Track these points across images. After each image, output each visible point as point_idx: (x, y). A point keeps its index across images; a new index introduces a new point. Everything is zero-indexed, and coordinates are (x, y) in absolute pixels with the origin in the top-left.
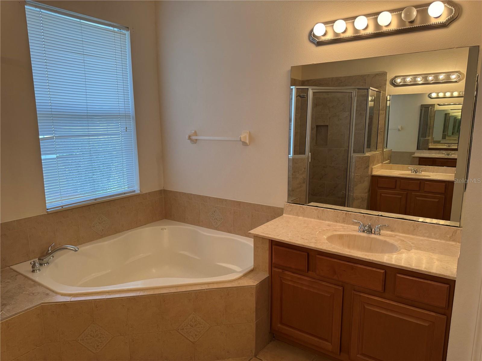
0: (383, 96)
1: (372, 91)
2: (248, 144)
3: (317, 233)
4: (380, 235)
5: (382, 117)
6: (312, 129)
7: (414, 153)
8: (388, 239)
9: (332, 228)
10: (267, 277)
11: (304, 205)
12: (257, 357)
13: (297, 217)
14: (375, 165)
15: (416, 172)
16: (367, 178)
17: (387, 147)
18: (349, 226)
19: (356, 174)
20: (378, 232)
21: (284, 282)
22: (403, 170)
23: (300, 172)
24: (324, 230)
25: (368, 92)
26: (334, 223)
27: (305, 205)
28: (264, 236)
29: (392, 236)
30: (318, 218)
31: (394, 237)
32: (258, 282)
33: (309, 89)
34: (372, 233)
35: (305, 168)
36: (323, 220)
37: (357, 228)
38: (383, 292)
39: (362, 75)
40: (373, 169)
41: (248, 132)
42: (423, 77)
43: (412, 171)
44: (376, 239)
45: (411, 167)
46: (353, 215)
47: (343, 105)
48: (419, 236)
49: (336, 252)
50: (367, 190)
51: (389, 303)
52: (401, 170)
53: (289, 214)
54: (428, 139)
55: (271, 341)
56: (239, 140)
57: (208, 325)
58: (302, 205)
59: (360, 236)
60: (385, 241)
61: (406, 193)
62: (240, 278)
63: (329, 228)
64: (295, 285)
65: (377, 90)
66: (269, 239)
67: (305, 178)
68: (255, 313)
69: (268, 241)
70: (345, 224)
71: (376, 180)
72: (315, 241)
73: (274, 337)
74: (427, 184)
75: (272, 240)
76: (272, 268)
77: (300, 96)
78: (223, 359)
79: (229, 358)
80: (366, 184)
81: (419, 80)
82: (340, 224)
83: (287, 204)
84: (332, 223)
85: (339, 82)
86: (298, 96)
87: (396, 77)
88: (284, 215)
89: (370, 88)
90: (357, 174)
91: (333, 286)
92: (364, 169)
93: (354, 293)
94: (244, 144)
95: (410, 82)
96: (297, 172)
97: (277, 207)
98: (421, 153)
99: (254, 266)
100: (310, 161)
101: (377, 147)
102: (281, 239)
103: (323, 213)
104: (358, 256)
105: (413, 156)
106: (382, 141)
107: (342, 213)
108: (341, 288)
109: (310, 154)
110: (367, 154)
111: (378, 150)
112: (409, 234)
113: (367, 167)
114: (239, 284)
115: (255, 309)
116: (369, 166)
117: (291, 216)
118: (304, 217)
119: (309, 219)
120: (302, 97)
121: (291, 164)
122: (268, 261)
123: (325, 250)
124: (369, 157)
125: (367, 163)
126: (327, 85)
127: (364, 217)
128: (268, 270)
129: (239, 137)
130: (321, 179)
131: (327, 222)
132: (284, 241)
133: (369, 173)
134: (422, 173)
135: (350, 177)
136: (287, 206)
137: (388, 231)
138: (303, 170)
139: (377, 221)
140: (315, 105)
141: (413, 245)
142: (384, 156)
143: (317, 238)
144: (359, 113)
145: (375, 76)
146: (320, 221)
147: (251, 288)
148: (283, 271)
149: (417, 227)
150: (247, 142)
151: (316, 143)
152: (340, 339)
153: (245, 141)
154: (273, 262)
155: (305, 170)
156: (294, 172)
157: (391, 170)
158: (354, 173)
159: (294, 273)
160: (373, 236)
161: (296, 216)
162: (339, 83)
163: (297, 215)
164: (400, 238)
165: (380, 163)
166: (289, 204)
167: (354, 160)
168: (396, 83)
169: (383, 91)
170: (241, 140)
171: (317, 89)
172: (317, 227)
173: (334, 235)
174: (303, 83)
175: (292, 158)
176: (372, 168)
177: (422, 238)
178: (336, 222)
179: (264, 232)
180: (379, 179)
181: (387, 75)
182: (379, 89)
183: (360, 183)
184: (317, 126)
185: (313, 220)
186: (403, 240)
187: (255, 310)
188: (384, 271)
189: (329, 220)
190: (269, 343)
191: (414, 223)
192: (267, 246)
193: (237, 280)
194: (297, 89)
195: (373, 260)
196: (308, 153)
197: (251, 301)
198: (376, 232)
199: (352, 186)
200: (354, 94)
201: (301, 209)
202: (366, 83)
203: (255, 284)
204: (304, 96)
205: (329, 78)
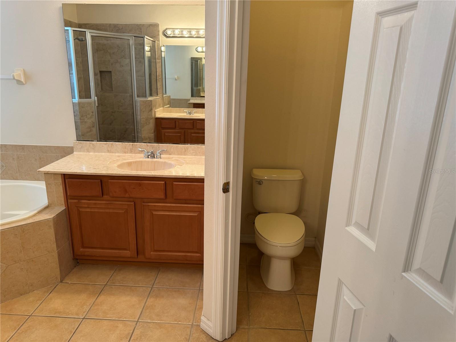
0: (157, 46)
1: (148, 40)
2: (24, 83)
3: (109, 163)
4: (161, 158)
5: (158, 65)
6: (95, 74)
7: (189, 100)
8: (166, 161)
9: (121, 158)
10: (64, 210)
11: (93, 141)
12: (63, 282)
13: (88, 153)
14: (158, 109)
15: (190, 113)
16: (152, 120)
17: (166, 93)
18: (137, 155)
19: (141, 117)
20: (159, 157)
21: (81, 211)
22: (180, 113)
23: (87, 116)
24: (114, 160)
25: (144, 40)
26: (123, 154)
27: (95, 141)
28: (55, 172)
29: (169, 158)
30: (108, 151)
31: (171, 158)
32: (55, 215)
33: (86, 32)
34: (154, 158)
35: (93, 112)
36: (113, 153)
37: (142, 155)
38: (165, 198)
39: (137, 24)
40: (156, 113)
41: (22, 69)
42: (188, 31)
43: (187, 113)
44: (158, 162)
45: (186, 110)
46: (138, 145)
47: (123, 51)
48: (189, 155)
49: (126, 174)
50: (153, 131)
51: (170, 206)
52: (179, 113)
53: (80, 151)
54: (200, 89)
55: (75, 267)
56: (12, 78)
57: (5, 265)
58: (91, 142)
59: (145, 161)
60: (165, 162)
61: (184, 131)
62: (34, 215)
63: (120, 158)
64: (92, 210)
65: (152, 39)
66: (61, 174)
67: (94, 121)
68: (55, 244)
69: (60, 176)
70: (132, 154)
71: (159, 121)
72: (107, 169)
73: (78, 263)
74: (198, 122)
75: (64, 174)
76: (68, 200)
77: (78, 39)
78: (26, 294)
79: (34, 290)
80: (152, 125)
81: (185, 33)
82: (129, 154)
83: (76, 142)
84: (121, 154)
85: (117, 28)
86: (76, 39)
87: (167, 29)
88: (74, 153)
89: (145, 37)
90: (143, 117)
91: (126, 203)
92: (148, 112)
93: (144, 204)
94: (19, 82)
95: (178, 35)
96: (85, 116)
97: (67, 147)
98: (194, 100)
99: (48, 203)
100: (97, 105)
101: (158, 93)
102: (73, 171)
103: (113, 147)
104: (143, 174)
105: (189, 102)
106: (161, 87)
107: (129, 145)
108: (132, 203)
109: (96, 98)
110: (150, 99)
111: (158, 95)
112: (182, 155)
113: (150, 111)
114: (34, 220)
115: (55, 239)
116: (152, 110)
117: (82, 153)
118: (94, 152)
119: (100, 153)
120: (80, 39)
121: (77, 108)
122: (62, 194)
123: (116, 174)
124: (151, 101)
125: (150, 107)
126: (106, 30)
127: (148, 146)
128: (64, 203)
129: (12, 75)
130: (110, 124)
131: (117, 154)
132: (76, 172)
133: (153, 116)
134: (194, 114)
135: (137, 120)
136: (77, 143)
137: (167, 155)
138: (91, 114)
139: (158, 148)
140: (95, 51)
141: (185, 162)
142: (164, 102)
143: (108, 166)
144: (138, 60)
145: (149, 26)
146: (110, 154)
147: (48, 221)
148: (79, 201)
149: (187, 149)
150: (23, 80)
151: (102, 89)
152: (136, 245)
153: (20, 80)
154: (68, 194)
155: (93, 114)
156: (82, 116)
157: (171, 113)
158: (141, 116)
159: (89, 200)
160: (155, 160)
161: (86, 152)
162: (117, 30)
163: (88, 151)
164: (176, 158)
165: (162, 107)
166: (78, 142)
167: (138, 104)
168: (167, 34)
169: (157, 41)
170: (14, 79)
171: (96, 33)
172: (107, 159)
173: (123, 163)
174: (80, 26)
175: (77, 102)
176: (155, 111)
177: (191, 157)
178: (125, 153)
179: (54, 168)
180: (162, 121)
181: (159, 26)
182: (154, 39)
183: (146, 125)
184: (101, 72)
185: (103, 154)
186: (178, 160)
187: (55, 241)
188: (164, 182)
189: (118, 152)
190: (73, 269)
191: (185, 146)
192: (60, 181)
193: (31, 217)
194: (73, 30)
195: (155, 175)
196: (94, 98)
197: (50, 233)
198: (158, 157)
199: (140, 128)
200: (131, 42)
201: (91, 145)
202: (141, 32)
203: (52, 217)
204: (83, 39)
205: (107, 24)
